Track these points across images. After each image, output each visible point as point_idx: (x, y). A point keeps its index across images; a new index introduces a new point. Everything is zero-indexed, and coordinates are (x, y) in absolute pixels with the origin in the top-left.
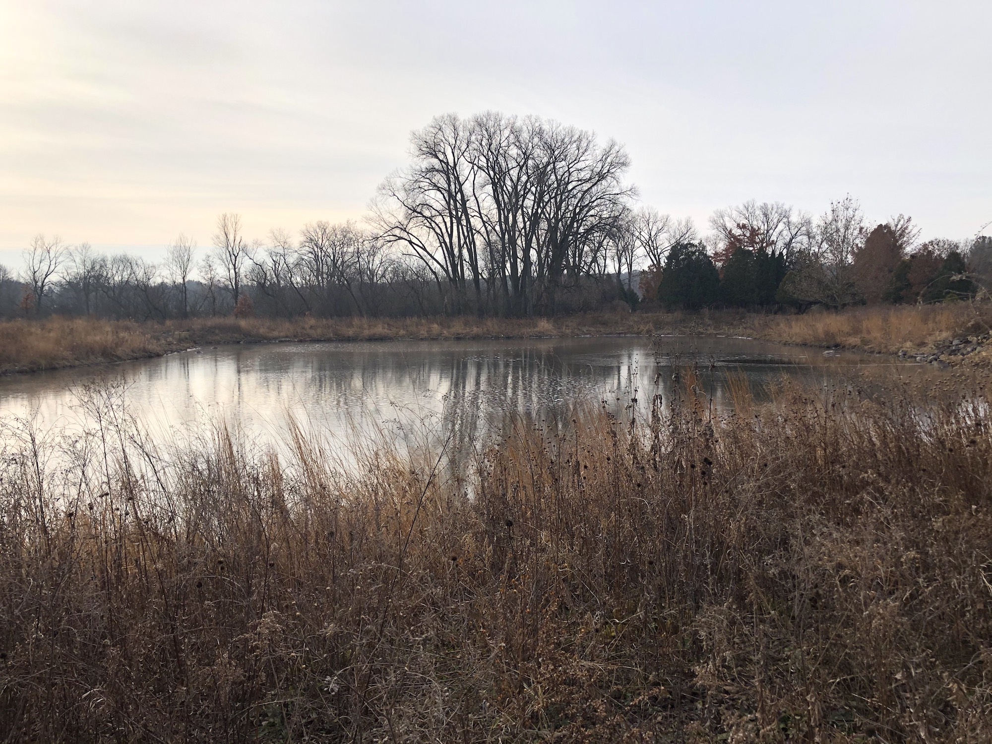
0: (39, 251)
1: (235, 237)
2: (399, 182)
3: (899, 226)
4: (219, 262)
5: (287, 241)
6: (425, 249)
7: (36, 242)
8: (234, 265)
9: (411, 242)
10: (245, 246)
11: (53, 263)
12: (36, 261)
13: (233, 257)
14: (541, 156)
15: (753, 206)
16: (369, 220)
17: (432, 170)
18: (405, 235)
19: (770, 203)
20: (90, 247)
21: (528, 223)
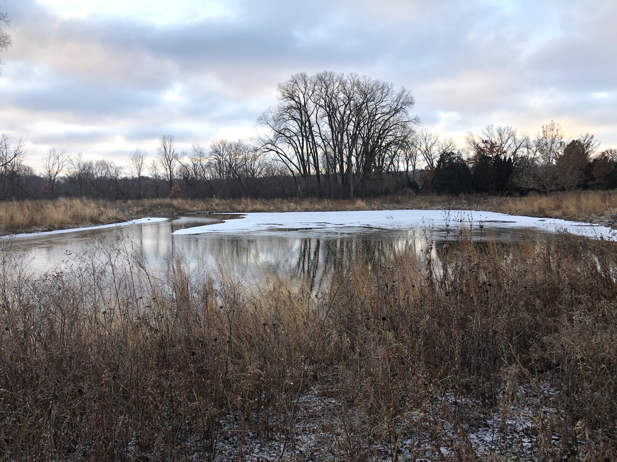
0: (52, 158)
1: (170, 150)
2: (270, 116)
3: (586, 141)
4: (160, 164)
5: (203, 151)
6: (286, 157)
7: (51, 153)
8: (170, 167)
9: (277, 152)
10: (177, 155)
11: (61, 165)
12: (51, 164)
13: (169, 162)
14: (358, 98)
15: (492, 129)
16: (251, 139)
17: (292, 107)
18: (274, 148)
19: (503, 126)
20: (82, 156)
21: (350, 140)
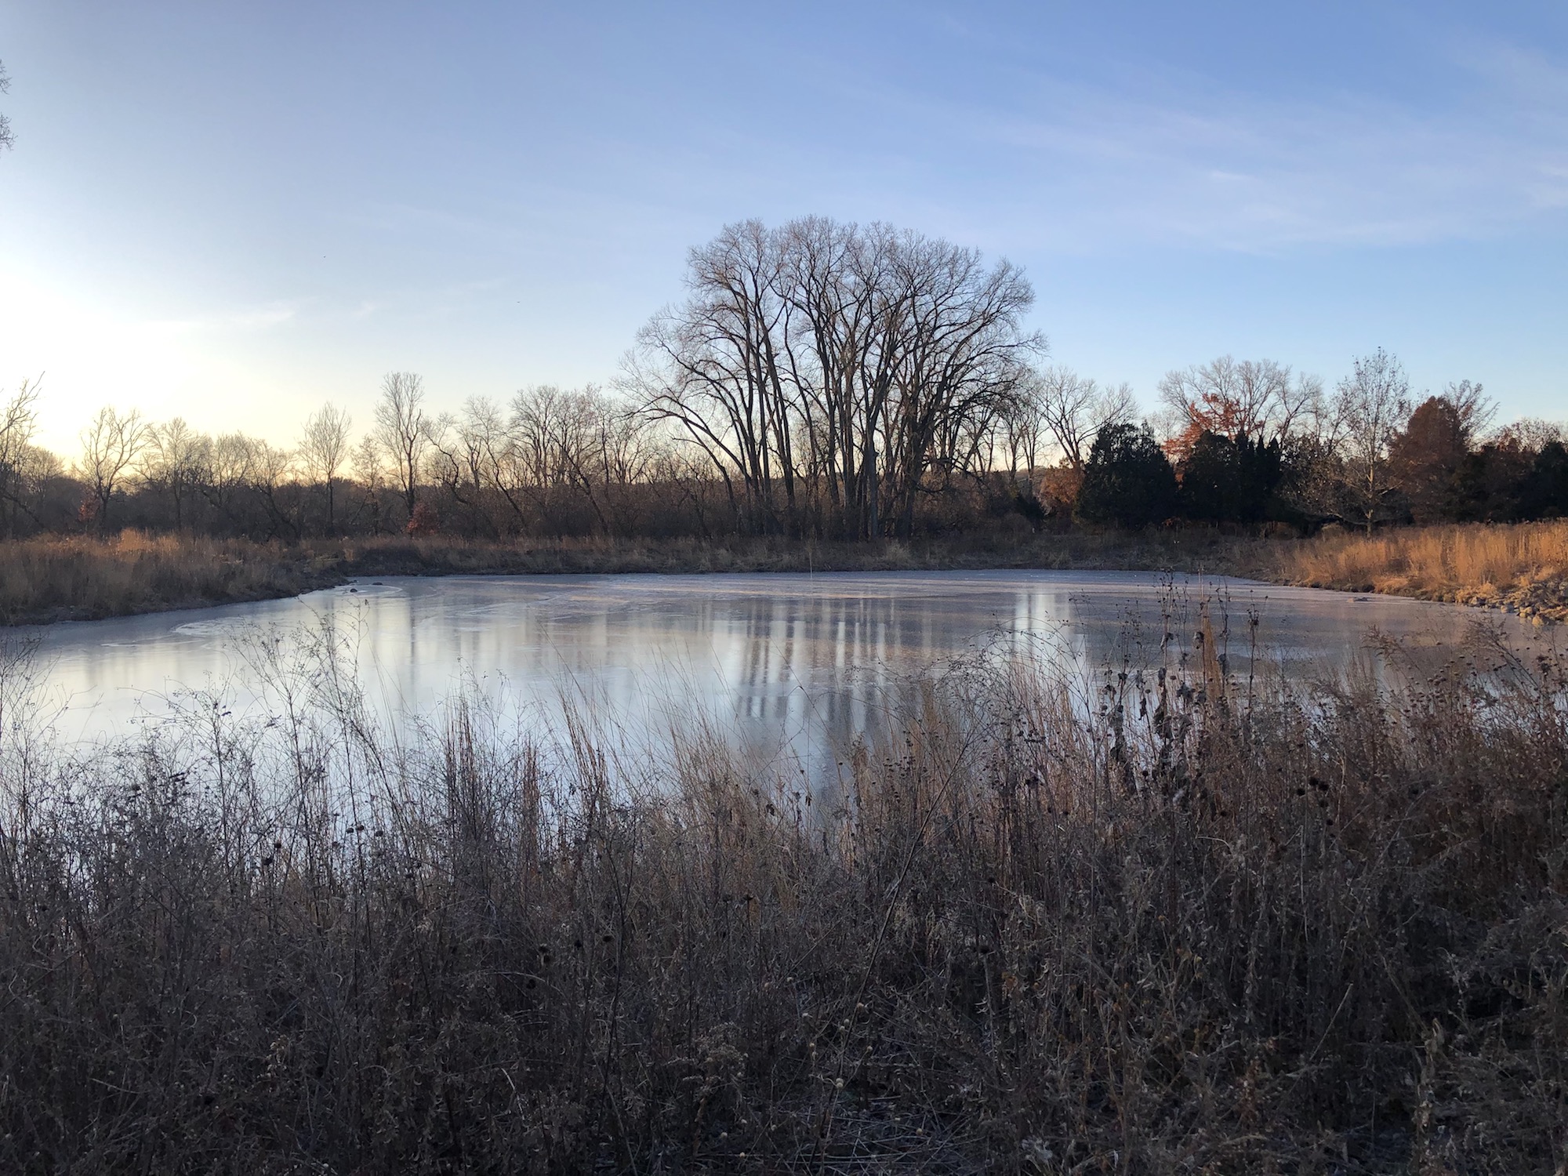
0: (106, 431)
1: (411, 411)
2: (671, 326)
3: (1463, 400)
4: (385, 448)
5: (494, 416)
6: (708, 431)
7: (102, 417)
8: (409, 455)
9: (686, 420)
10: (428, 424)
11: (127, 449)
12: (102, 446)
13: (408, 442)
14: (892, 287)
15: (1229, 366)
16: (621, 385)
17: (724, 306)
18: (675, 408)
19: (1255, 359)
20: (184, 424)
21: (871, 391)
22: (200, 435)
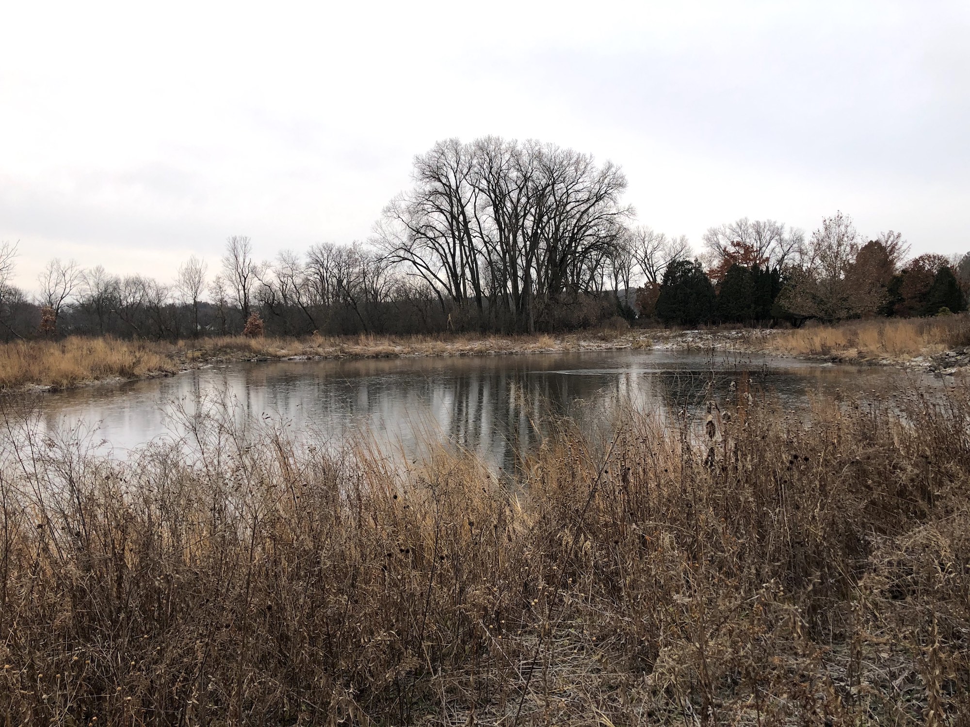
0: (55, 275)
1: (244, 260)
2: (403, 205)
3: (889, 243)
4: (229, 283)
5: (296, 262)
6: (428, 269)
7: (52, 266)
8: (244, 287)
9: (414, 263)
10: (255, 267)
11: (68, 285)
12: (52, 284)
13: (243, 279)
14: (540, 178)
15: (746, 224)
16: (373, 242)
17: (436, 192)
18: (408, 255)
19: (762, 219)
20: (103, 270)
21: (528, 243)
22: (114, 276)
